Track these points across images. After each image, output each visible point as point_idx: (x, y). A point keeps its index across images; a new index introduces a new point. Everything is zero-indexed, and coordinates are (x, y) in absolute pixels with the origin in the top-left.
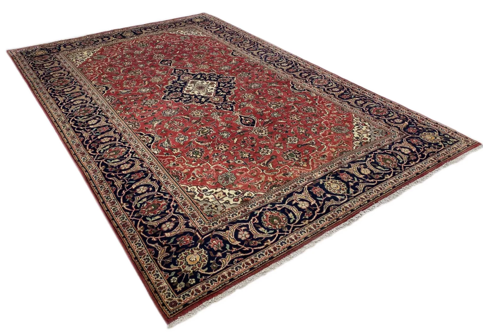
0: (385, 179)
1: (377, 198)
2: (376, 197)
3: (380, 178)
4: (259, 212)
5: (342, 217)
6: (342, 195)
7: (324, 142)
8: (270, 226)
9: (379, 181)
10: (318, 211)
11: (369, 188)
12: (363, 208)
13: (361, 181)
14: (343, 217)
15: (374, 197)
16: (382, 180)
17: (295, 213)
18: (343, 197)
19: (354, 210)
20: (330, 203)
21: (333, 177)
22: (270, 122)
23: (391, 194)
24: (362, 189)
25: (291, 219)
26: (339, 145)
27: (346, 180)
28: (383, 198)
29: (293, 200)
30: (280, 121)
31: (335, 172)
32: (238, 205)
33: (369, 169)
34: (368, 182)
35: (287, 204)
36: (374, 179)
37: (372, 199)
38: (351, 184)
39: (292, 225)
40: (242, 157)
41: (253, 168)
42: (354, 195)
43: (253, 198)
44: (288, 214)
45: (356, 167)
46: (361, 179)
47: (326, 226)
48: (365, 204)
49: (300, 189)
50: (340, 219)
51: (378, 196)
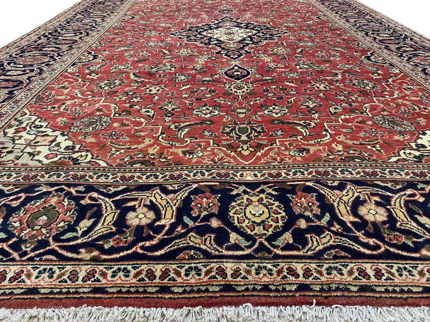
0: (418, 255)
1: (339, 294)
2: (338, 289)
3: (404, 247)
4: (45, 190)
5: (180, 290)
6: (248, 237)
7: (333, 130)
8: (17, 224)
9: (392, 250)
10: (148, 244)
11: (343, 254)
12: (263, 300)
13: (337, 227)
14: (184, 292)
15: (334, 286)
16: (405, 254)
17: (100, 225)
18: (243, 243)
19: (235, 291)
20: (197, 241)
21: (274, 193)
22: (269, 81)
23: (403, 305)
24: (321, 247)
25: (76, 231)
26: (361, 144)
27: (297, 210)
28: (361, 304)
29: (136, 200)
30: (288, 84)
31: (290, 185)
32: (40, 164)
33: (388, 210)
34: (356, 239)
35: (113, 202)
36: (382, 239)
37: (317, 288)
38: (303, 224)
39: (54, 245)
40: (160, 108)
41: (152, 125)
42: (279, 252)
43: (79, 164)
44: (83, 219)
45: (356, 195)
46: (342, 223)
47: (114, 290)
48: (284, 290)
49: (176, 186)
50: (173, 293)
51: (348, 290)
